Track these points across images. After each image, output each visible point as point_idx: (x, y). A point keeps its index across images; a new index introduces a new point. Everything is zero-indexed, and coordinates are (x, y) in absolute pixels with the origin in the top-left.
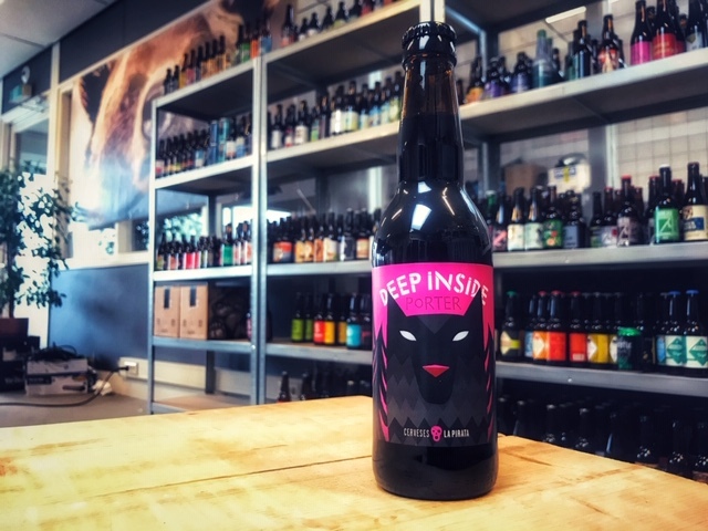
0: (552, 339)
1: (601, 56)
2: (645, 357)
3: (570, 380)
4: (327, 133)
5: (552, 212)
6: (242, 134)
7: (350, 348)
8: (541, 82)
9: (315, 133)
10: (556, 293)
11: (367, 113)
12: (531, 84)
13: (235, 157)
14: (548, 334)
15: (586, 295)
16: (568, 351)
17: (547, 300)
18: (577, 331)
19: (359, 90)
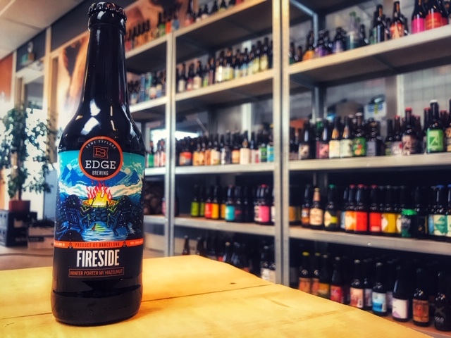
0: (358, 217)
1: (392, 29)
2: (420, 229)
3: (369, 244)
4: (214, 82)
5: (358, 133)
6: (160, 83)
7: (228, 221)
8: (352, 46)
9: (206, 81)
10: (360, 186)
11: (239, 68)
12: (345, 47)
13: (156, 97)
14: (355, 213)
15: (381, 187)
16: (368, 225)
17: (355, 191)
18: (375, 211)
19: (234, 53)
